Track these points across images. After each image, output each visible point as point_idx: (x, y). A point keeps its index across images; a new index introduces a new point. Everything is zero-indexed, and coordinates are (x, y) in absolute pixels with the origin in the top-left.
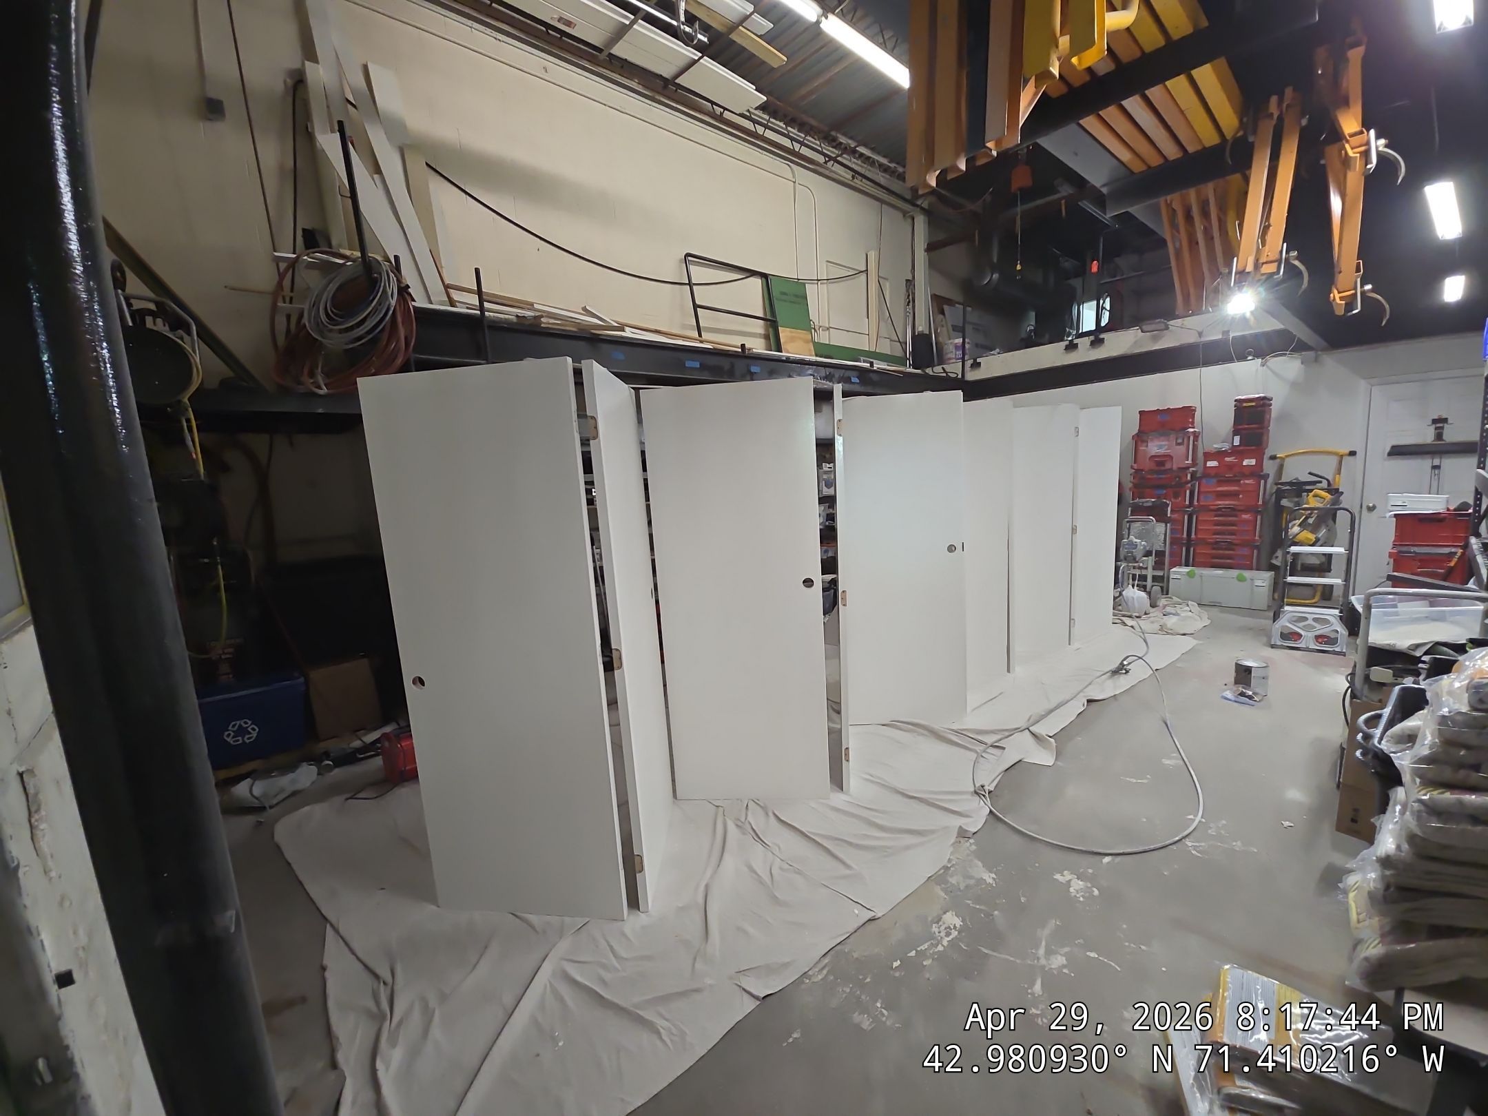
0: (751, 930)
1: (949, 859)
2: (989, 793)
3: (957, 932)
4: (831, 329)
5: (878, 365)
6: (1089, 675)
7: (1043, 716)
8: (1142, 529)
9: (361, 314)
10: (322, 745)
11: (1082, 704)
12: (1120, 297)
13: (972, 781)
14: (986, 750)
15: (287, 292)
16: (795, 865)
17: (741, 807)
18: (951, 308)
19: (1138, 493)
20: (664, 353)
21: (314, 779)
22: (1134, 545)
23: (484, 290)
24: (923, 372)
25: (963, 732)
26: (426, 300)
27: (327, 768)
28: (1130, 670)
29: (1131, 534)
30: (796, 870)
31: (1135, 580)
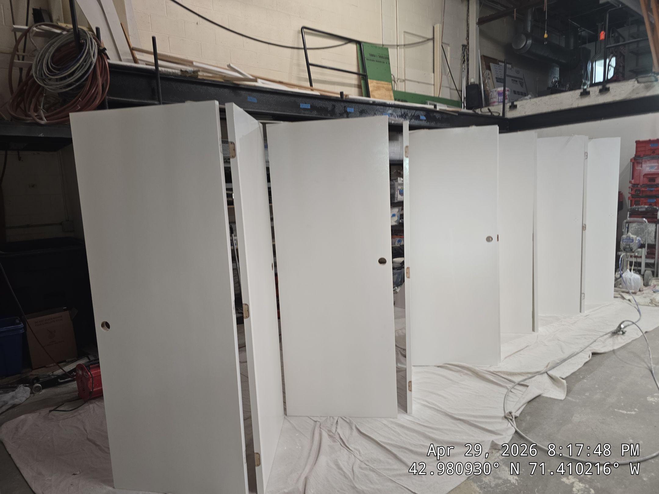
2: (515, 418)
4: (406, 81)
5: (440, 107)
6: (594, 335)
7: (558, 363)
8: (638, 228)
9: (71, 68)
10: (34, 372)
11: (588, 355)
12: (622, 57)
13: (503, 408)
14: (515, 387)
15: (21, 53)
16: (370, 465)
17: (333, 423)
18: (496, 65)
19: (635, 201)
20: (285, 98)
21: (28, 397)
22: (631, 240)
23: (158, 51)
24: (474, 112)
25: (497, 373)
26: (117, 58)
27: (37, 389)
28: (626, 331)
29: (629, 232)
30: (371, 468)
31: (632, 266)
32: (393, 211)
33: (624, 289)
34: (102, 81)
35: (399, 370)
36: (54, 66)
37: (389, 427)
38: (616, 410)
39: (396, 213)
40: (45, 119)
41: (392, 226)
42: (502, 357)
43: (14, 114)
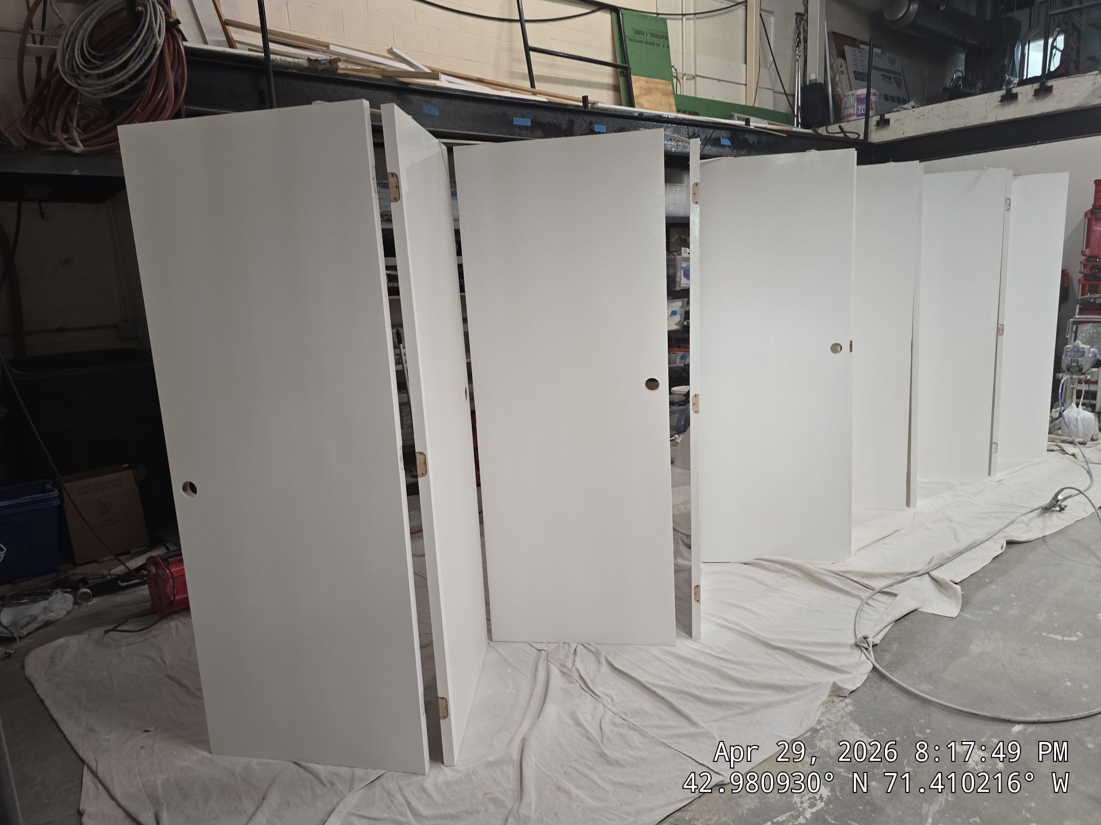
0: (574, 791)
1: (819, 720)
2: (873, 646)
3: (823, 804)
4: (698, 78)
5: (755, 123)
6: (1012, 512)
7: (949, 558)
8: (1093, 332)
9: (122, 55)
10: (78, 570)
11: (1000, 546)
12: (1076, 33)
13: (853, 631)
14: (873, 597)
15: (37, 30)
16: (629, 720)
17: (568, 652)
18: (854, 49)
19: (1090, 286)
20: (486, 108)
21: (70, 609)
22: (1081, 352)
23: (270, 26)
24: (814, 132)
25: (845, 575)
26: (200, 39)
27: (84, 596)
28: (1066, 506)
29: (1078, 339)
30: (631, 724)
31: (1080, 398)
32: (673, 306)
33: (1065, 436)
34: (175, 78)
35: (678, 570)
36: (93, 52)
37: (660, 660)
38: (1044, 634)
39: (677, 309)
40: (80, 143)
41: (670, 333)
42: (854, 548)
43: (29, 137)
